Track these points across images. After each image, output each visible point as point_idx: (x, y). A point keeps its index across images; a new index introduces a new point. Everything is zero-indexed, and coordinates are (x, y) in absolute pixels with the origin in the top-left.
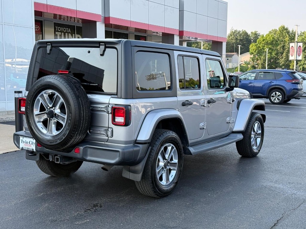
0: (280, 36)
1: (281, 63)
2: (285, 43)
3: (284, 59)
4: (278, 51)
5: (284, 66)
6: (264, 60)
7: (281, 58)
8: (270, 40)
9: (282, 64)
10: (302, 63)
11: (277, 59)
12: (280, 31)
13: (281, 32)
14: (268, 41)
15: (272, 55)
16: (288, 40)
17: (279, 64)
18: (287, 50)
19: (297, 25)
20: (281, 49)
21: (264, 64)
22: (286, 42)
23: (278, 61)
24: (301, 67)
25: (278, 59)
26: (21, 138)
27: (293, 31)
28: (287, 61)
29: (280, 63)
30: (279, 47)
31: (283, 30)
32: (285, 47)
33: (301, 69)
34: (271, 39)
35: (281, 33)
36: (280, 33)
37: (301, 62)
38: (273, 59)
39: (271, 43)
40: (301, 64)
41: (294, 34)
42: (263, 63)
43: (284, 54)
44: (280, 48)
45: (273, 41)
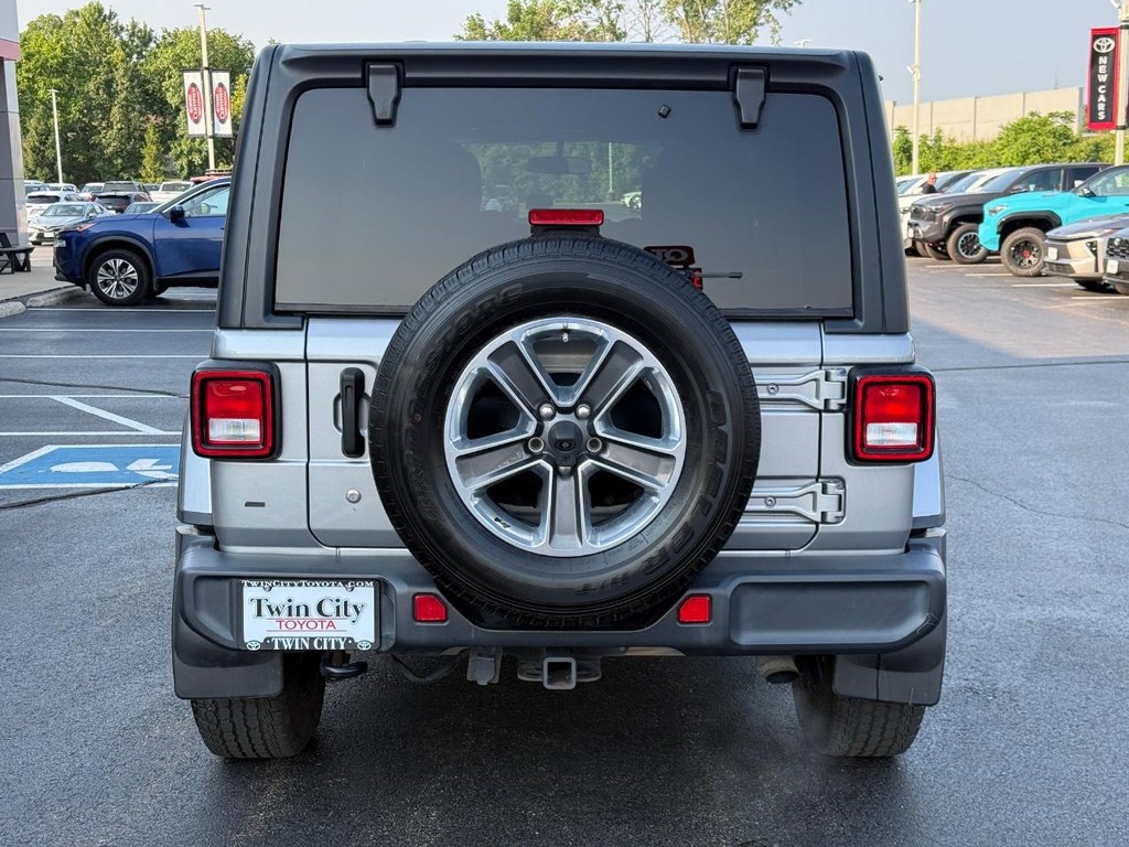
0: (89, 43)
1: (109, 145)
2: (112, 72)
3: (115, 131)
4: (91, 99)
5: (122, 158)
6: (42, 135)
7: (104, 128)
8: (56, 57)
9: (111, 149)
10: (183, 147)
11: (88, 130)
12: (89, 25)
13: (93, 27)
14: (47, 61)
15: (70, 113)
16: (122, 61)
17: (102, 151)
18: (122, 96)
19: (202, 6)
20: (101, 92)
21: (42, 148)
22: (114, 66)
23: (95, 139)
24: (184, 161)
25: (95, 131)
26: (251, 592)
27: (134, 26)
28: (129, 139)
29: (105, 148)
30: (91, 85)
31: (96, 20)
32: (114, 86)
33: (182, 168)
34: (58, 52)
35: (92, 30)
36: (88, 30)
37: (180, 145)
38: (72, 131)
39: (60, 70)
40: (182, 152)
41: (139, 38)
42: (37, 144)
43: (115, 110)
44: (98, 89)
45: (65, 62)
